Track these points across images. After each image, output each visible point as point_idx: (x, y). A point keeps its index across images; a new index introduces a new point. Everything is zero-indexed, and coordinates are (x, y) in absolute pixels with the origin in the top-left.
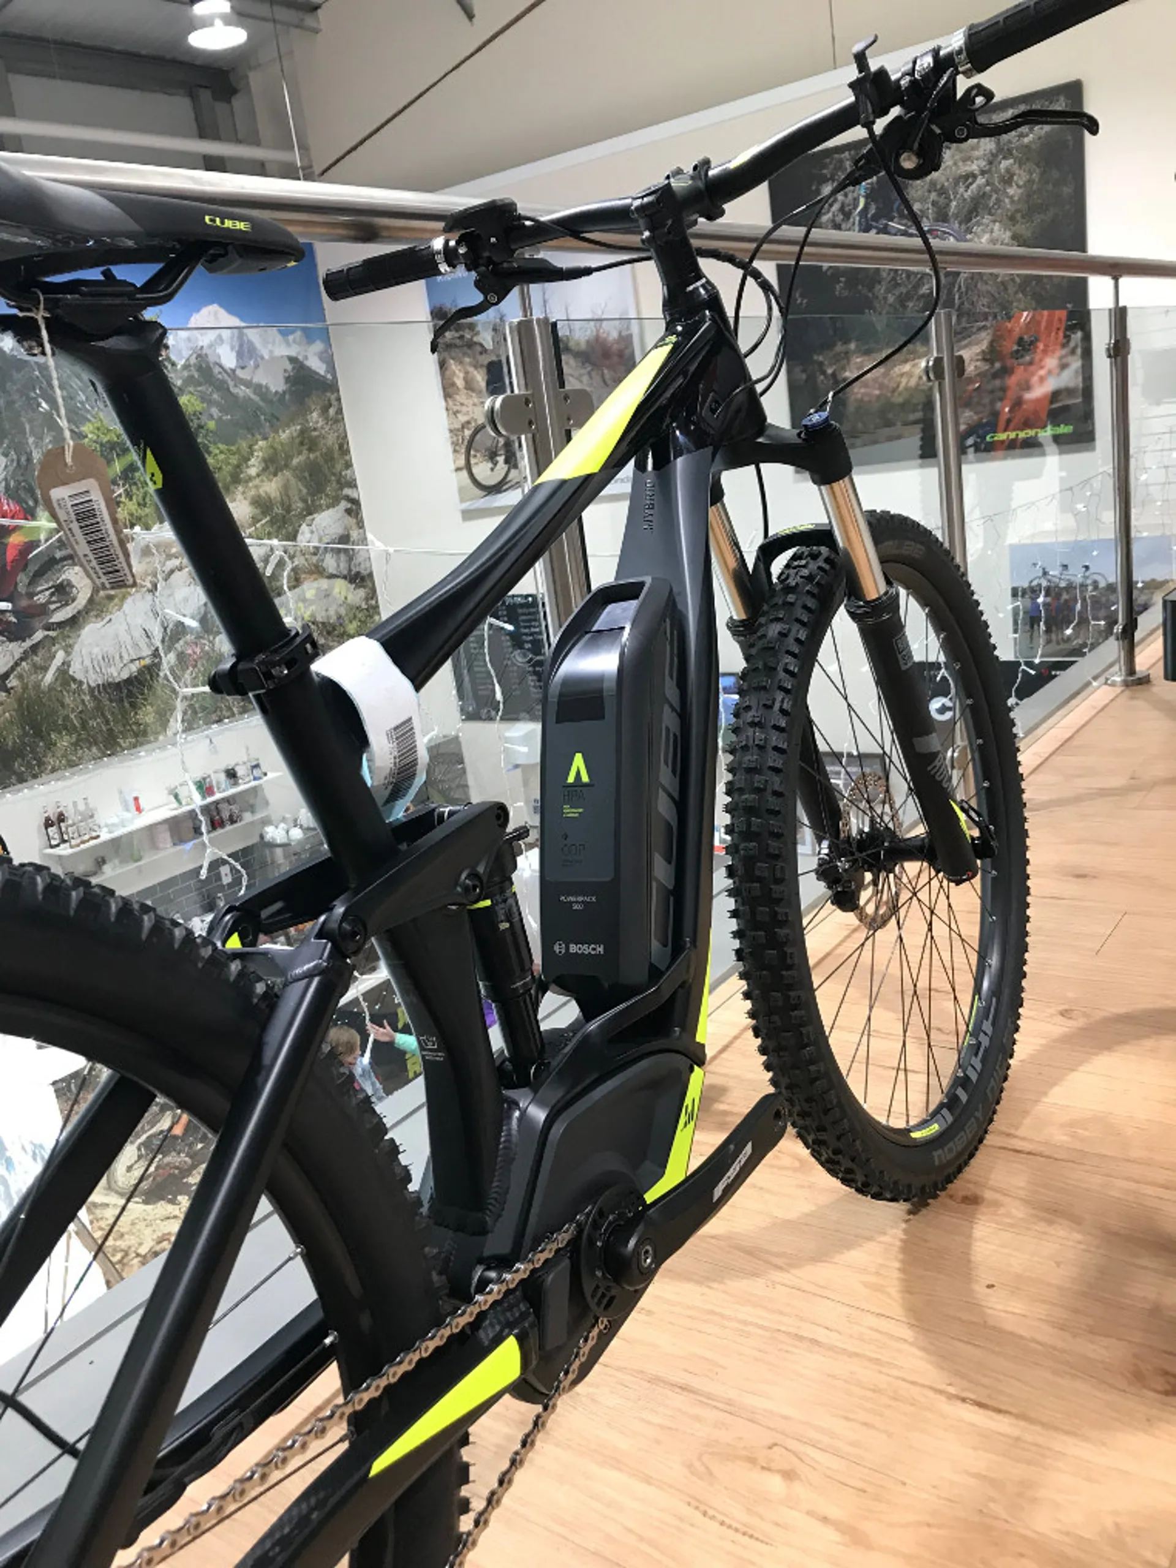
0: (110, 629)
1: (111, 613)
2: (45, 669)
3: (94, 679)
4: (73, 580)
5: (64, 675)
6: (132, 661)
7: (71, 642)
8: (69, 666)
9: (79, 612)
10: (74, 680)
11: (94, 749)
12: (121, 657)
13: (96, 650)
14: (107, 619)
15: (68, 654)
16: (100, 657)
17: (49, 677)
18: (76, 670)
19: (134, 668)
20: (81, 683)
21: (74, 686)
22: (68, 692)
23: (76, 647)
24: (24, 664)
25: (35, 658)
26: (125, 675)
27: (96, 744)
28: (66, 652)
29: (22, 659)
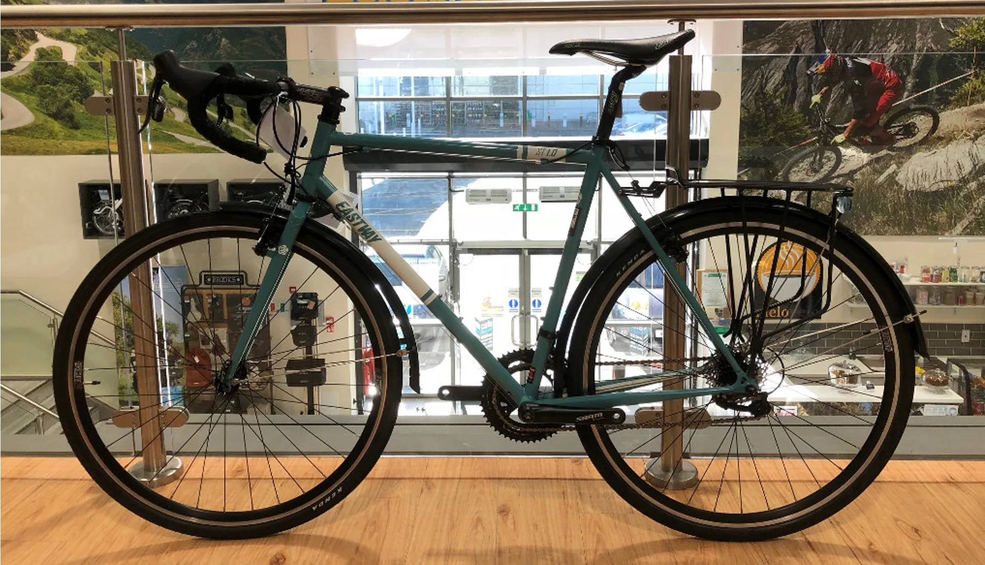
0: (933, 159)
1: (937, 148)
2: (881, 173)
3: (911, 186)
4: (917, 123)
5: (892, 180)
6: (942, 181)
7: (903, 160)
8: (897, 175)
9: (915, 144)
10: (897, 184)
11: (896, 229)
12: (935, 177)
13: (919, 169)
14: (933, 152)
15: (899, 168)
16: (920, 174)
17: (882, 178)
18: (901, 178)
19: (942, 185)
20: (902, 186)
21: (896, 187)
22: (891, 189)
23: (905, 165)
24: (868, 167)
25: (876, 166)
26: (934, 188)
27: (899, 225)
28: (898, 166)
29: (867, 164)
